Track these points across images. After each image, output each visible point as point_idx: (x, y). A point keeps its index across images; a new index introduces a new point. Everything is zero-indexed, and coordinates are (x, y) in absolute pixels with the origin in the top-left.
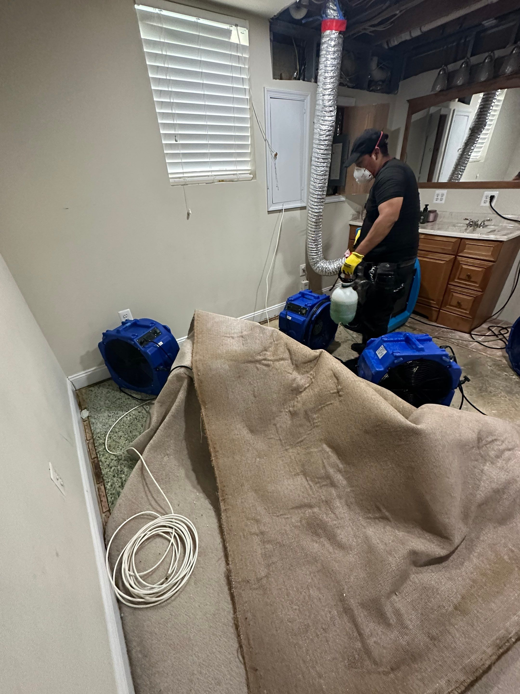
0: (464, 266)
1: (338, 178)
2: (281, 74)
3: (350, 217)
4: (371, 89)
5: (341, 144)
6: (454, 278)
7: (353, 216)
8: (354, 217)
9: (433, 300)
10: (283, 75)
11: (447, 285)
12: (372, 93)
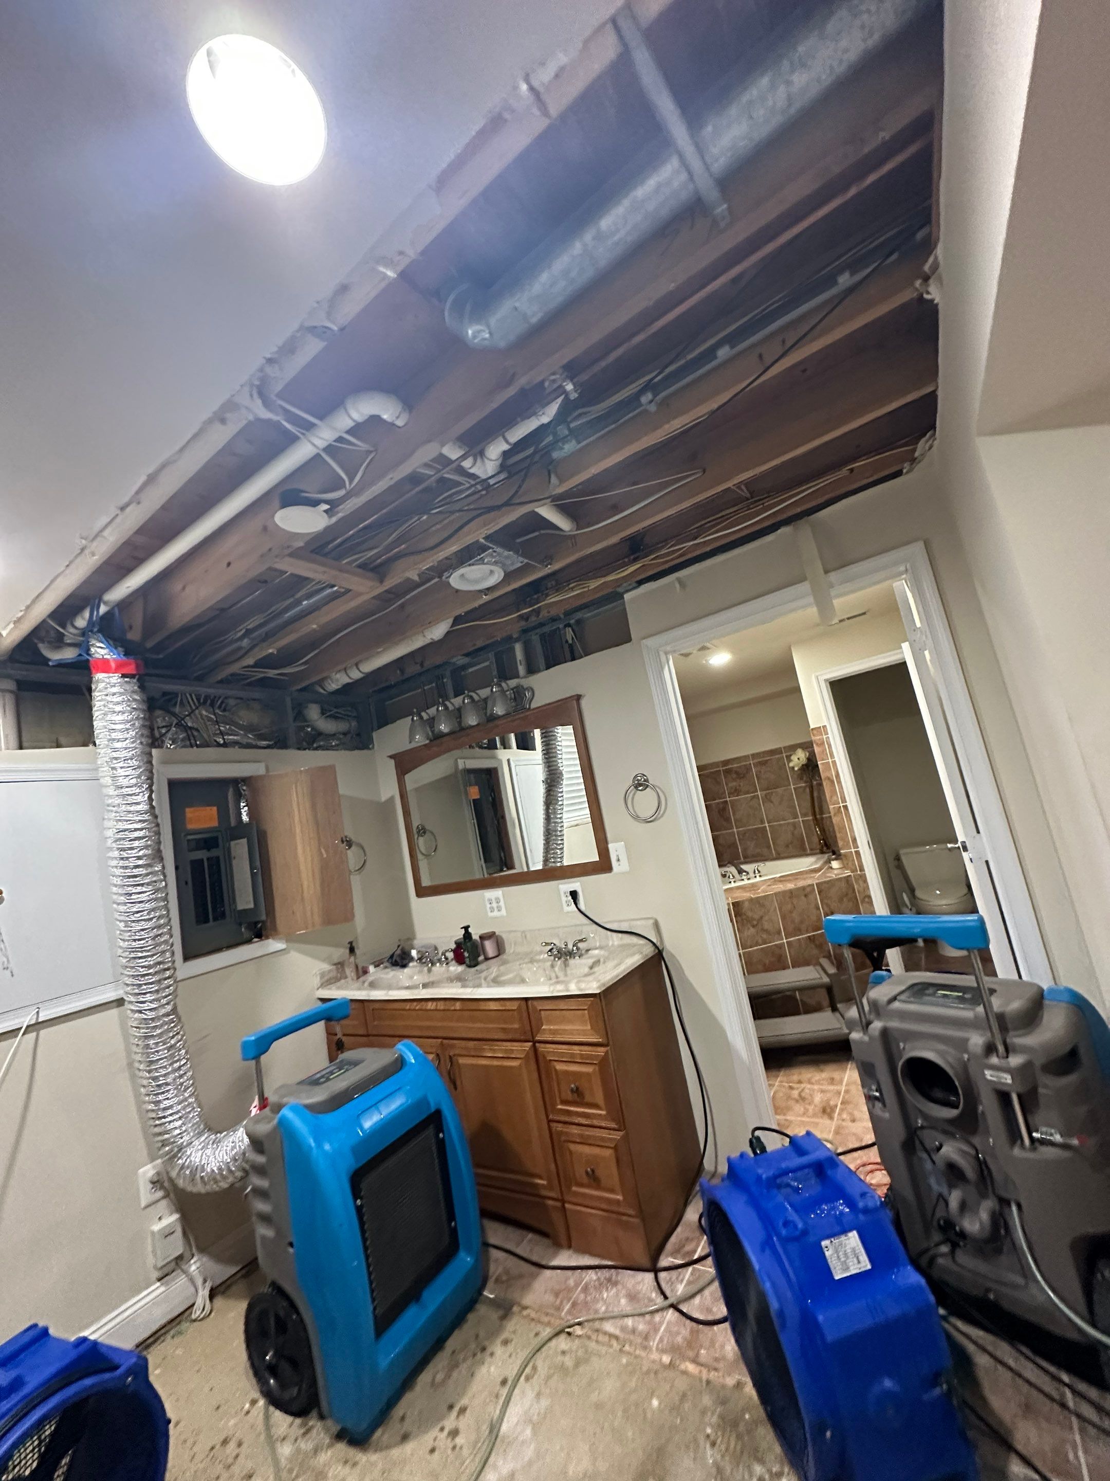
0: (560, 1067)
1: (252, 906)
2: (57, 740)
3: (317, 981)
4: (315, 745)
5: (244, 841)
6: (554, 1105)
7: (321, 978)
8: (324, 980)
9: (541, 1178)
10: (62, 740)
11: (549, 1127)
12: (319, 752)
